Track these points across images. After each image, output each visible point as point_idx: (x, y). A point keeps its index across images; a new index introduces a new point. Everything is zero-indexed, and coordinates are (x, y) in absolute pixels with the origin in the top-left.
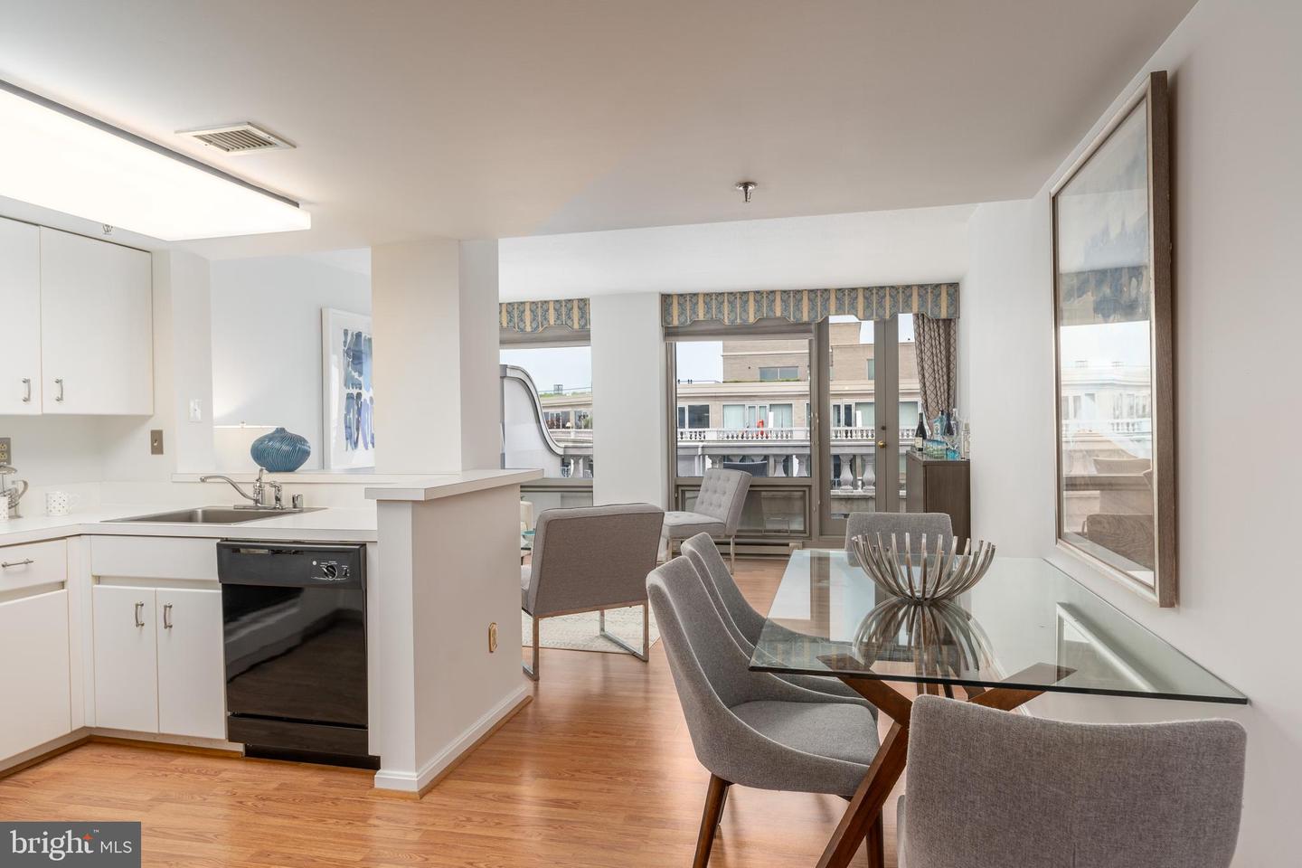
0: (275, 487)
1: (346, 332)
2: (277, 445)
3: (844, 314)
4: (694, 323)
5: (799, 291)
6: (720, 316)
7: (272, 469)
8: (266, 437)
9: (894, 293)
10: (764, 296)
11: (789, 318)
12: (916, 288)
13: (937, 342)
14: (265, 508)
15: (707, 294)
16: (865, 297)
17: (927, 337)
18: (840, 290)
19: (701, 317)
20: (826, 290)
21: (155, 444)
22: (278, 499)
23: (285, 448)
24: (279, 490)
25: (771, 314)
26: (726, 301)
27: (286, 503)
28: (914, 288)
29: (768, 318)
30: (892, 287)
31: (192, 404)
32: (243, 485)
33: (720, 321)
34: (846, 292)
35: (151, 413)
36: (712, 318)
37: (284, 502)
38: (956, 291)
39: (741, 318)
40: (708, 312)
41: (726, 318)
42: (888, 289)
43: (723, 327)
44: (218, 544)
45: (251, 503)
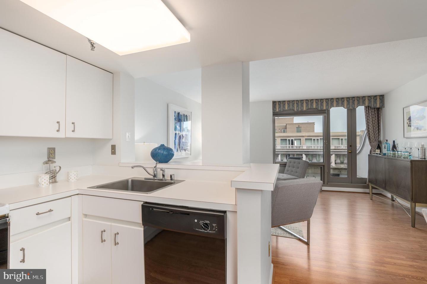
0: (163, 170)
1: (175, 112)
2: (162, 152)
3: (339, 107)
4: (284, 110)
5: (322, 99)
6: (293, 108)
7: (161, 162)
8: (157, 148)
9: (358, 99)
10: (309, 101)
11: (319, 108)
12: (367, 97)
13: (374, 116)
14: (159, 180)
15: (289, 101)
16: (347, 101)
17: (370, 114)
18: (337, 98)
19: (286, 108)
20: (332, 99)
21: (113, 151)
22: (163, 176)
23: (165, 153)
24: (164, 172)
25: (312, 107)
26: (295, 103)
27: (168, 178)
28: (366, 97)
29: (310, 109)
30: (358, 97)
31: (127, 134)
32: (149, 169)
33: (293, 110)
34: (340, 99)
35: (111, 138)
36: (290, 109)
37: (166, 177)
38: (383, 98)
39: (301, 109)
40: (289, 107)
41: (295, 109)
42: (356, 98)
43: (294, 112)
44: (142, 205)
45: (152, 177)
